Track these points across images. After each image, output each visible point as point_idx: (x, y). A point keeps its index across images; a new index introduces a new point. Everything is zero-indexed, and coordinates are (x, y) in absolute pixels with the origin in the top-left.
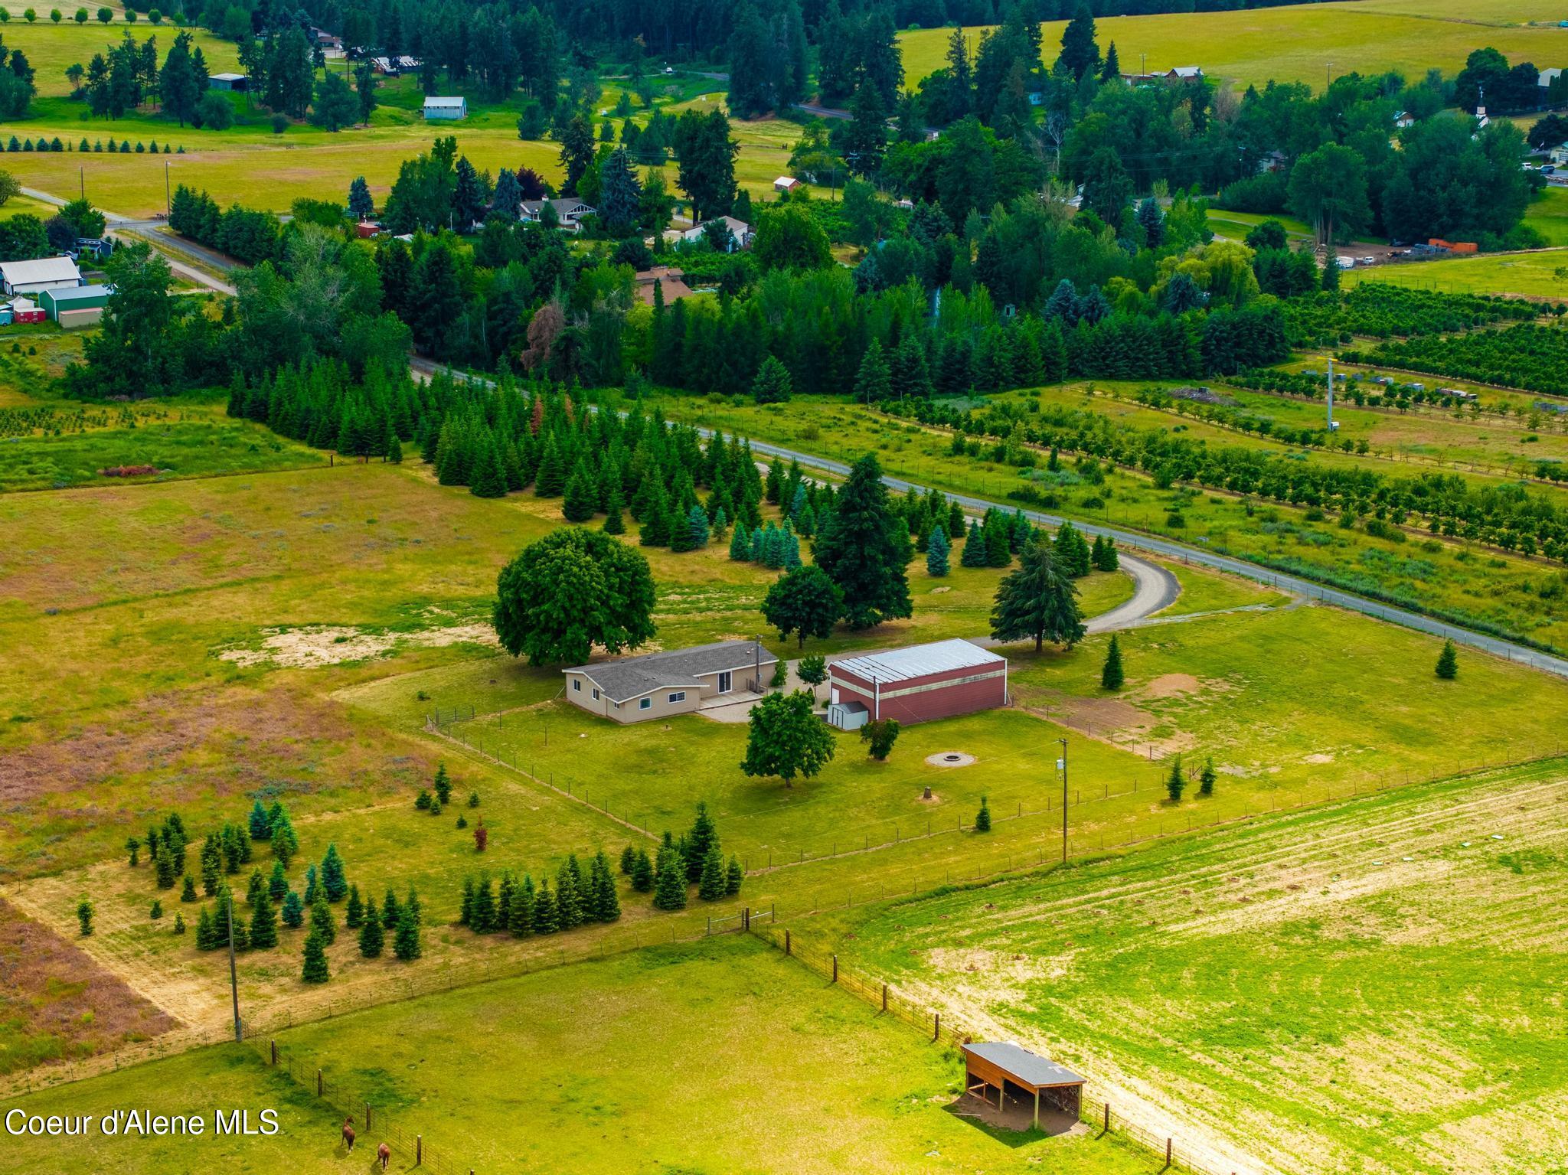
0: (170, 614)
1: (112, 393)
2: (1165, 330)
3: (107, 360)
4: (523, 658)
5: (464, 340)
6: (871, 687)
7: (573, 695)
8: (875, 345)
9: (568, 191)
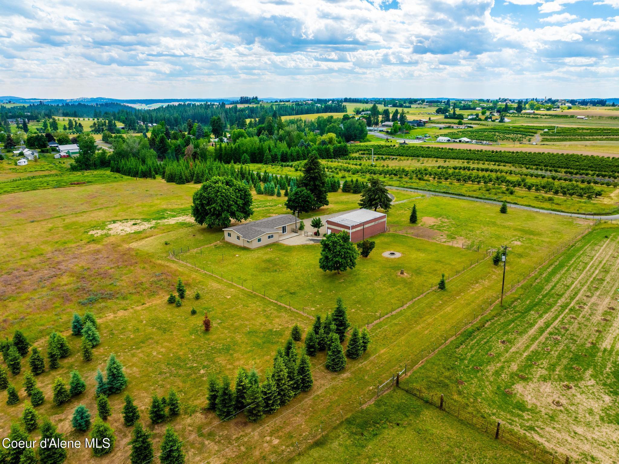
0: (75, 219)
1: (82, 169)
2: (326, 149)
3: (80, 162)
4: (205, 225)
5: (170, 156)
6: (348, 228)
7: (227, 238)
8: (268, 151)
9: (189, 133)
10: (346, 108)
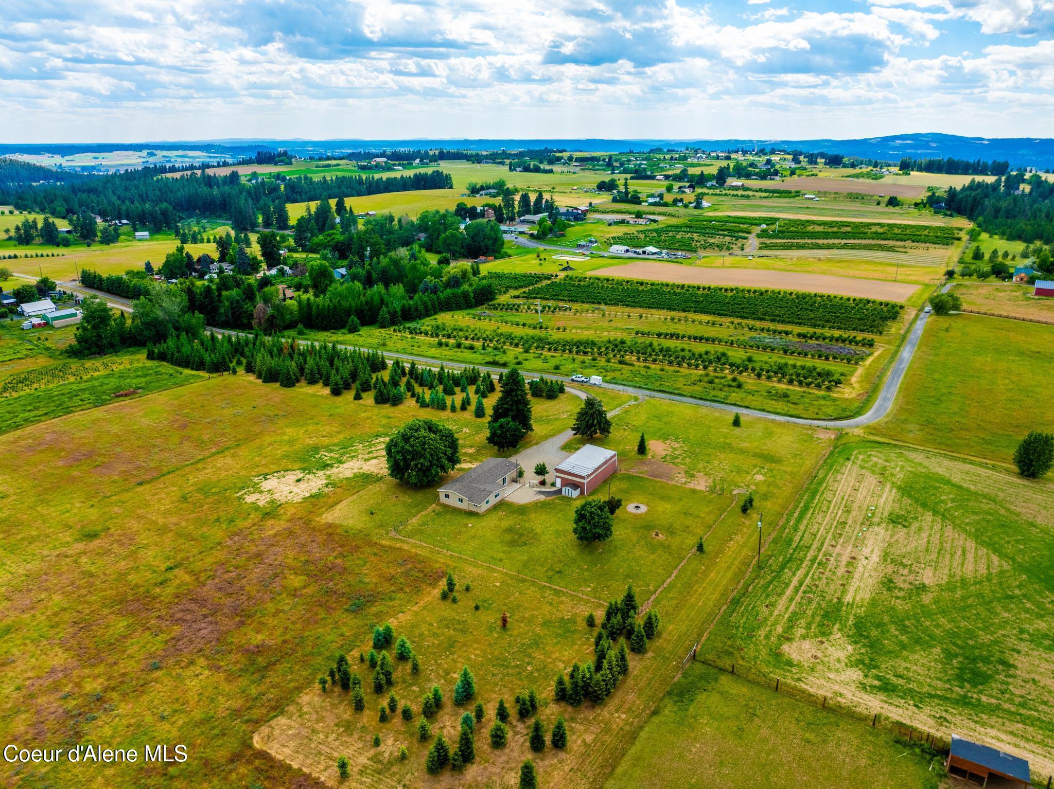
0: (201, 476)
1: (91, 354)
3: (86, 341)
5: (223, 318)
6: (583, 478)
7: (446, 501)
8: (383, 308)
9: (222, 260)
10: (450, 179)
